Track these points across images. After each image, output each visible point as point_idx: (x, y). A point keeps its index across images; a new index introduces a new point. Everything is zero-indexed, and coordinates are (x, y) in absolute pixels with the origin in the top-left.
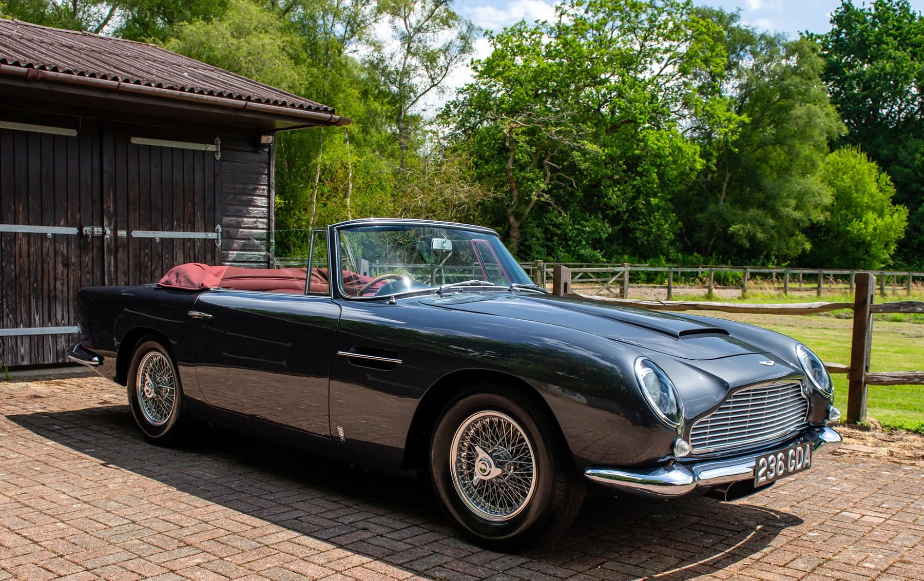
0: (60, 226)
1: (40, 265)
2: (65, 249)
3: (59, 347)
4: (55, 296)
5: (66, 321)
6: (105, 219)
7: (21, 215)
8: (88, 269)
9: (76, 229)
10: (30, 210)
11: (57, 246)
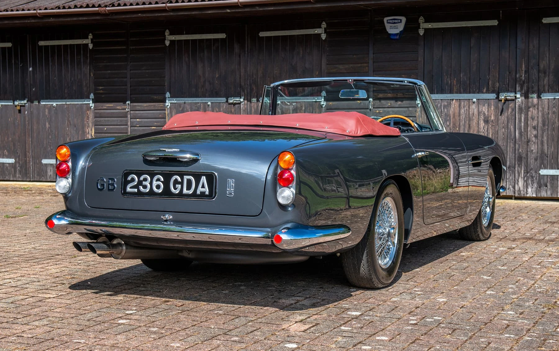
0: (483, 93)
1: (467, 122)
2: (486, 110)
6: (517, 86)
7: (455, 87)
8: (503, 125)
9: (495, 94)
10: (462, 83)
11: (480, 108)
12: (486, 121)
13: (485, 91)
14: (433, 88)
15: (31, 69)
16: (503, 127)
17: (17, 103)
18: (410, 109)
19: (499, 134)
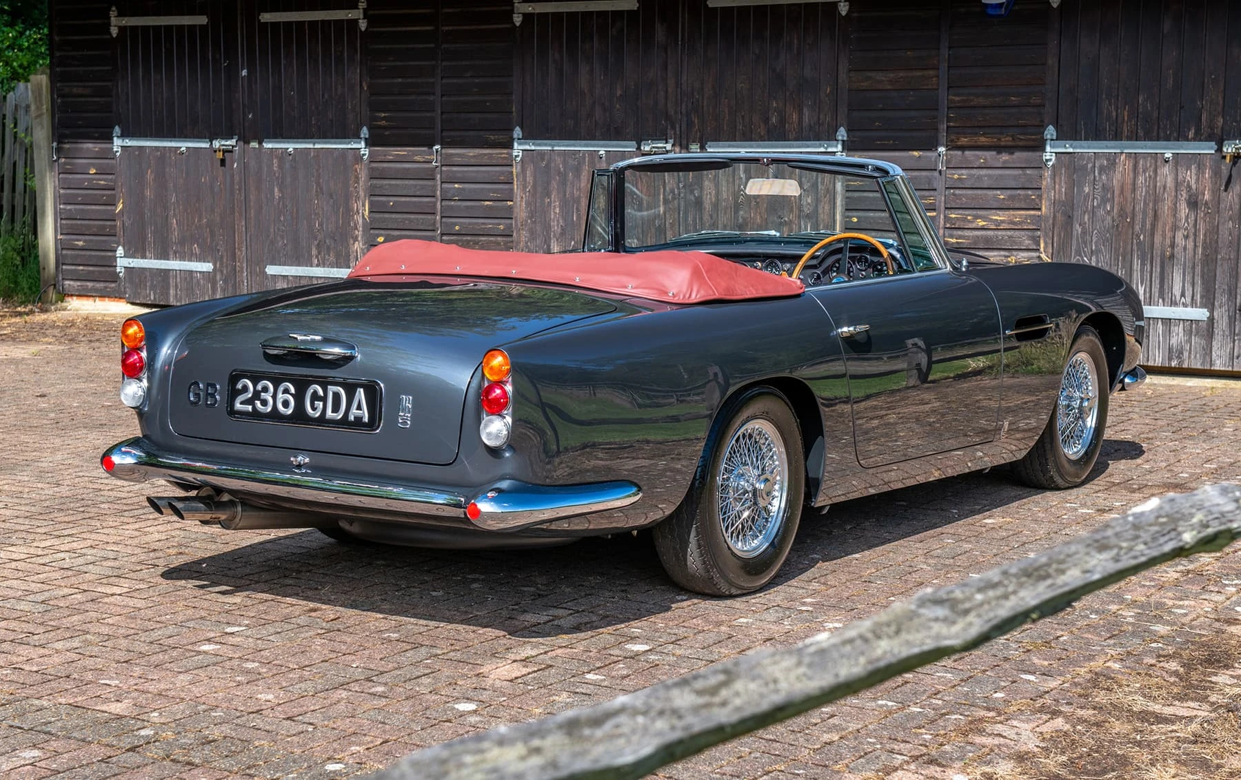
0: (1187, 139)
1: (1151, 205)
2: (1194, 177)
3: (1174, 341)
4: (1172, 256)
5: (1189, 300)
7: (1125, 125)
8: (1231, 212)
9: (1214, 143)
10: (1140, 116)
11: (1180, 174)
12: (1193, 204)
13: (1191, 135)
14: (1078, 128)
15: (244, 73)
16: (1230, 219)
17: (217, 144)
18: (1028, 172)
19: (1220, 232)
